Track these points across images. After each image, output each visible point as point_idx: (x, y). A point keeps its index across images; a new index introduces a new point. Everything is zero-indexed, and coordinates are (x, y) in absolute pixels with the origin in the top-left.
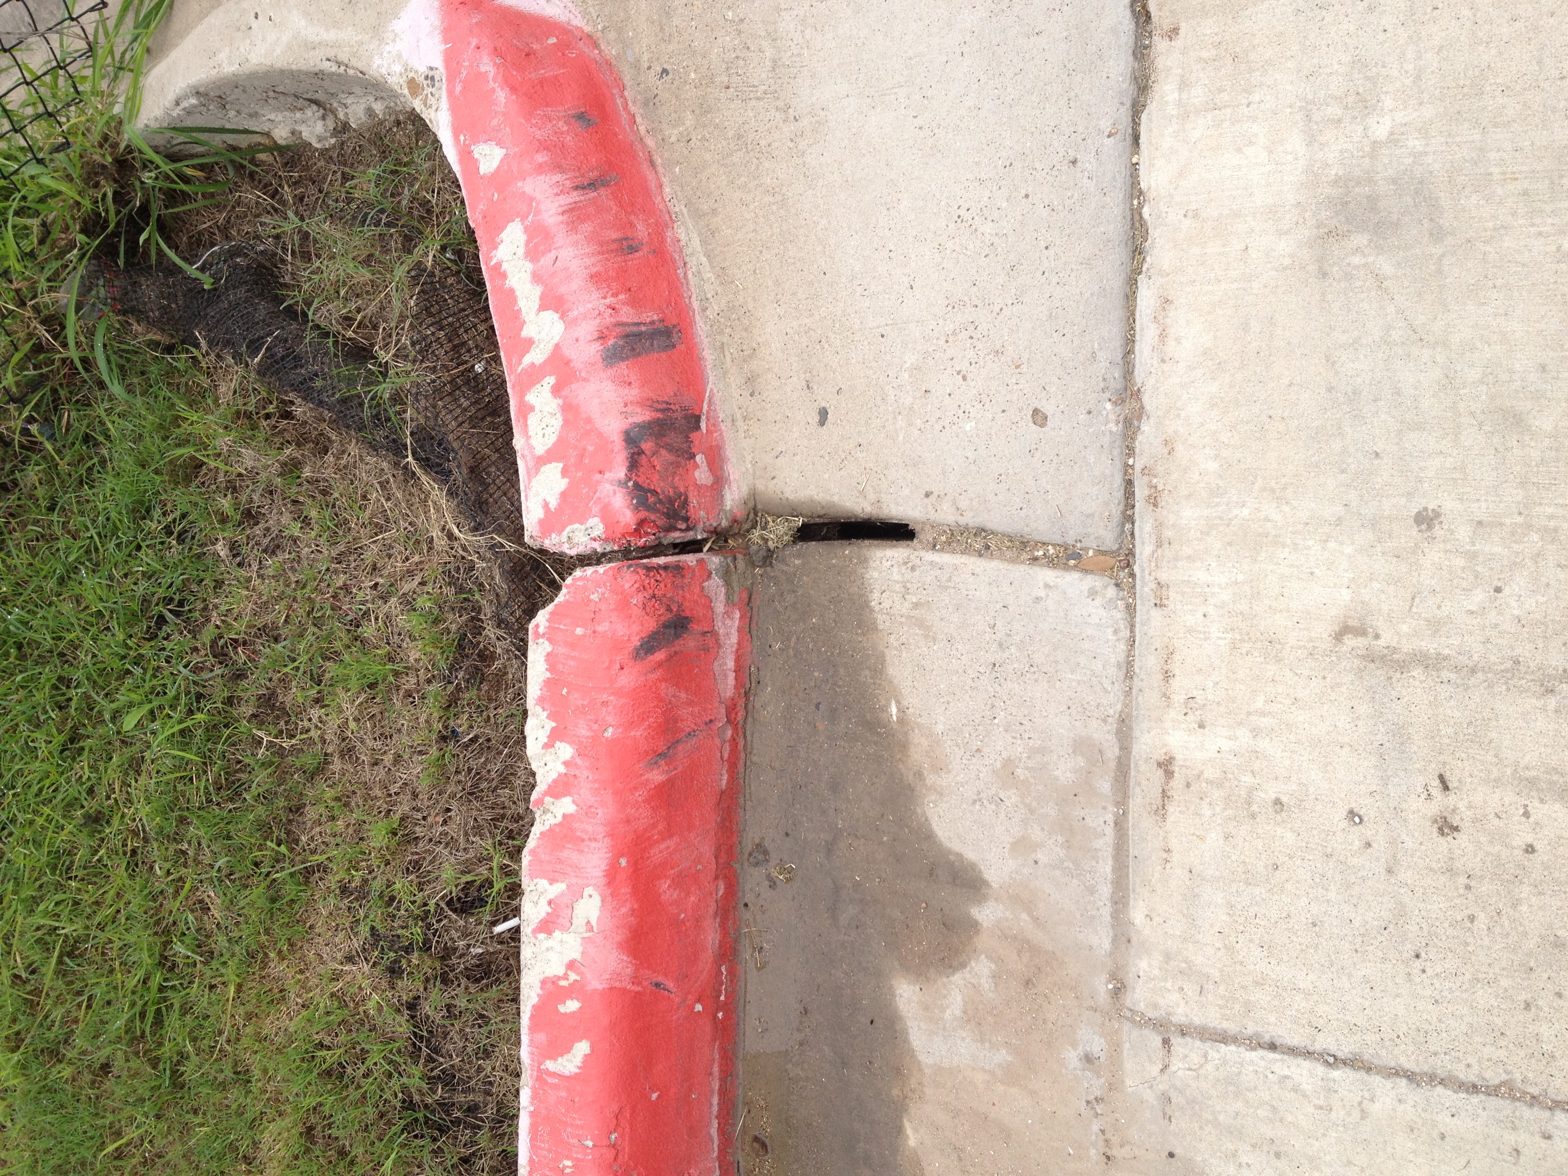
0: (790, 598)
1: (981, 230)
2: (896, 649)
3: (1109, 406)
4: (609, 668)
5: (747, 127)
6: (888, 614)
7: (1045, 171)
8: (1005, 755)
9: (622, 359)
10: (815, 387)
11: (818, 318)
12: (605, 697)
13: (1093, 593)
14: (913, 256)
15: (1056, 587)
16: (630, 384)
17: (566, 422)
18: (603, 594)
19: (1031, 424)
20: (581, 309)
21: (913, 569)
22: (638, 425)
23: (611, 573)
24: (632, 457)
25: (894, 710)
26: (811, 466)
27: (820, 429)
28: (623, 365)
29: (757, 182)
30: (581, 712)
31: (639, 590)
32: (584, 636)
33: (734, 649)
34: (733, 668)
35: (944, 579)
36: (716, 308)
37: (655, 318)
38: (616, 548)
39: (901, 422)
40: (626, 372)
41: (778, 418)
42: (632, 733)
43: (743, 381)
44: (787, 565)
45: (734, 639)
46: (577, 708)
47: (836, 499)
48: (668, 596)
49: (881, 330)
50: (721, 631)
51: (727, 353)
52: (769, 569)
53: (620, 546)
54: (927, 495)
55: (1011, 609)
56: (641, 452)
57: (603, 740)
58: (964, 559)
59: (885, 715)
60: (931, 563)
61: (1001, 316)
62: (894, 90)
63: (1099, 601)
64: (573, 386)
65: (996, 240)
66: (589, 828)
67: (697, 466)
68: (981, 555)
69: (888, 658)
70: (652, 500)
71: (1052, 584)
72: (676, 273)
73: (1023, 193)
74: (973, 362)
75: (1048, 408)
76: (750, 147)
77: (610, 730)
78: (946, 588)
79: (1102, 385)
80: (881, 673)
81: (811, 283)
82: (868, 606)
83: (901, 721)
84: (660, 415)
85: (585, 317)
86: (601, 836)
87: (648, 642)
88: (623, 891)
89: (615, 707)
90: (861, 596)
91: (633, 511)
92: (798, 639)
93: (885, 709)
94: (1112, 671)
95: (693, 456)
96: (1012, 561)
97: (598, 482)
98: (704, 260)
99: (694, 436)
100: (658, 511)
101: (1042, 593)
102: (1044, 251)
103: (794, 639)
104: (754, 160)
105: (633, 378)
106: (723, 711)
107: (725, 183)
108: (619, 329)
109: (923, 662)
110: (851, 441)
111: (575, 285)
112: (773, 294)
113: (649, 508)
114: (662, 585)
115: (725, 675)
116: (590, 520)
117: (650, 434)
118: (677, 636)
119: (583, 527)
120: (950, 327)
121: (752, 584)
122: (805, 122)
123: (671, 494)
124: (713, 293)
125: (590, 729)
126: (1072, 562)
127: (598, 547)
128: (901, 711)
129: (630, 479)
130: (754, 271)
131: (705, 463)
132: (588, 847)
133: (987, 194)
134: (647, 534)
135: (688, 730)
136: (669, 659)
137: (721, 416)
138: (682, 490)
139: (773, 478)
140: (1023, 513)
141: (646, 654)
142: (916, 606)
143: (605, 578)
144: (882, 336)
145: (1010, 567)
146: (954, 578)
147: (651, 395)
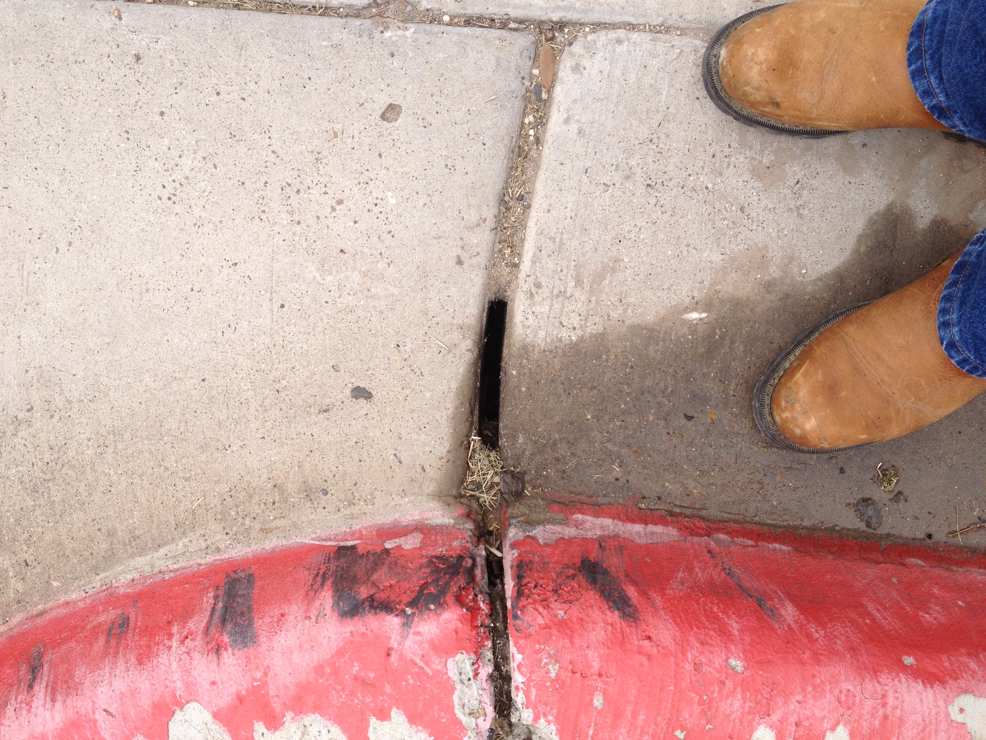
0: (563, 449)
1: (187, 172)
2: (625, 310)
3: (387, 34)
4: (649, 657)
5: (26, 479)
6: (586, 319)
7: (141, 91)
8: (747, 176)
9: (251, 623)
10: (327, 401)
11: (251, 393)
12: (688, 666)
13: (577, 68)
14: (203, 260)
15: (568, 110)
16: (282, 615)
17: (317, 708)
18: (550, 656)
19: (397, 124)
20: (177, 676)
21: (538, 285)
22: (336, 603)
23: (522, 642)
24: (375, 608)
25: (695, 315)
26: (415, 415)
27: (375, 399)
28: (258, 623)
29: (88, 468)
30: (709, 708)
31: (548, 607)
32: (605, 693)
33: (620, 523)
34: (643, 526)
35: (552, 246)
36: (219, 537)
37: (211, 595)
38: (489, 644)
39: (378, 289)
40: (267, 620)
41: (356, 456)
42: (736, 633)
43: (309, 504)
44: (524, 452)
45: (608, 522)
46: (703, 713)
47: (454, 385)
48: (555, 577)
49: (276, 308)
50: (599, 533)
51: (273, 525)
52: (527, 477)
53: (487, 639)
54: (460, 262)
55: (588, 165)
56: (371, 599)
57: (747, 673)
58: (531, 224)
59: (701, 329)
60: (533, 262)
61: (281, 153)
62: (25, 276)
63: (586, 62)
64: (272, 693)
65: (201, 154)
66: (869, 704)
67: (399, 547)
68: (529, 206)
69: (636, 321)
70: (433, 589)
71: (565, 115)
72: (168, 580)
73: (158, 118)
74: (324, 190)
75: (383, 101)
76: (49, 476)
77: (733, 662)
78: (562, 243)
79: (365, 38)
80: (652, 330)
81: (212, 399)
82: (576, 344)
83: (708, 307)
84: (329, 582)
85: (187, 672)
86: (878, 687)
87: (614, 602)
88: (947, 664)
89: (702, 653)
90: (564, 354)
91: (444, 609)
92: (609, 440)
93: (693, 327)
94: (660, 47)
95: (387, 551)
96: (537, 167)
97: (402, 658)
98: (162, 551)
99: (360, 551)
100: (447, 584)
101: (574, 127)
102: (221, 97)
103: (609, 446)
104: (64, 471)
105: (277, 612)
106: (696, 539)
107: (81, 514)
108: (213, 630)
109: (642, 276)
110: (392, 358)
111: (144, 685)
112: (216, 455)
113: (443, 592)
114: (541, 582)
115: (652, 533)
116: (450, 674)
117: (351, 589)
118: (606, 572)
119: (458, 686)
120: (285, 218)
121: (543, 499)
122: (35, 396)
123: (428, 570)
124: (202, 541)
125: (732, 693)
126: (544, 96)
127: (487, 669)
128: (696, 306)
129: (403, 611)
130: (187, 480)
131: (397, 540)
132: (895, 708)
133: (152, 163)
134: (475, 600)
135: (723, 575)
136: (635, 584)
137: (344, 529)
138: (425, 560)
139: (423, 468)
140: (489, 144)
141: (630, 606)
142: (579, 282)
143: (528, 651)
144: (282, 306)
145: (544, 166)
146: (552, 234)
147: (302, 592)
